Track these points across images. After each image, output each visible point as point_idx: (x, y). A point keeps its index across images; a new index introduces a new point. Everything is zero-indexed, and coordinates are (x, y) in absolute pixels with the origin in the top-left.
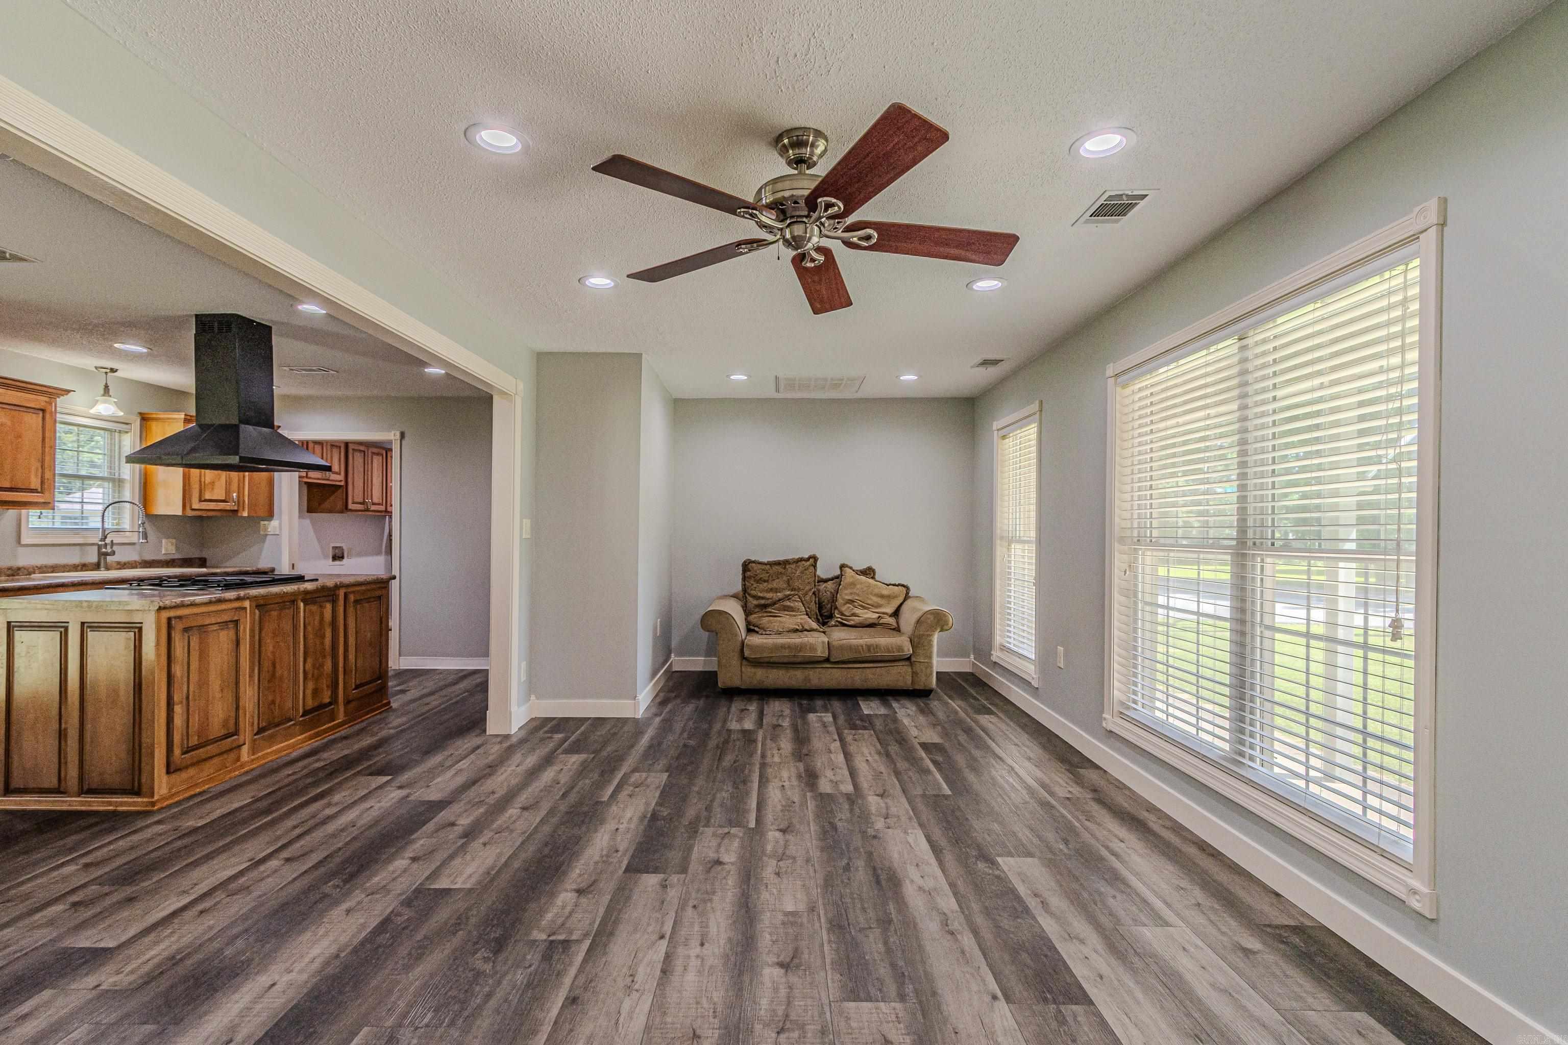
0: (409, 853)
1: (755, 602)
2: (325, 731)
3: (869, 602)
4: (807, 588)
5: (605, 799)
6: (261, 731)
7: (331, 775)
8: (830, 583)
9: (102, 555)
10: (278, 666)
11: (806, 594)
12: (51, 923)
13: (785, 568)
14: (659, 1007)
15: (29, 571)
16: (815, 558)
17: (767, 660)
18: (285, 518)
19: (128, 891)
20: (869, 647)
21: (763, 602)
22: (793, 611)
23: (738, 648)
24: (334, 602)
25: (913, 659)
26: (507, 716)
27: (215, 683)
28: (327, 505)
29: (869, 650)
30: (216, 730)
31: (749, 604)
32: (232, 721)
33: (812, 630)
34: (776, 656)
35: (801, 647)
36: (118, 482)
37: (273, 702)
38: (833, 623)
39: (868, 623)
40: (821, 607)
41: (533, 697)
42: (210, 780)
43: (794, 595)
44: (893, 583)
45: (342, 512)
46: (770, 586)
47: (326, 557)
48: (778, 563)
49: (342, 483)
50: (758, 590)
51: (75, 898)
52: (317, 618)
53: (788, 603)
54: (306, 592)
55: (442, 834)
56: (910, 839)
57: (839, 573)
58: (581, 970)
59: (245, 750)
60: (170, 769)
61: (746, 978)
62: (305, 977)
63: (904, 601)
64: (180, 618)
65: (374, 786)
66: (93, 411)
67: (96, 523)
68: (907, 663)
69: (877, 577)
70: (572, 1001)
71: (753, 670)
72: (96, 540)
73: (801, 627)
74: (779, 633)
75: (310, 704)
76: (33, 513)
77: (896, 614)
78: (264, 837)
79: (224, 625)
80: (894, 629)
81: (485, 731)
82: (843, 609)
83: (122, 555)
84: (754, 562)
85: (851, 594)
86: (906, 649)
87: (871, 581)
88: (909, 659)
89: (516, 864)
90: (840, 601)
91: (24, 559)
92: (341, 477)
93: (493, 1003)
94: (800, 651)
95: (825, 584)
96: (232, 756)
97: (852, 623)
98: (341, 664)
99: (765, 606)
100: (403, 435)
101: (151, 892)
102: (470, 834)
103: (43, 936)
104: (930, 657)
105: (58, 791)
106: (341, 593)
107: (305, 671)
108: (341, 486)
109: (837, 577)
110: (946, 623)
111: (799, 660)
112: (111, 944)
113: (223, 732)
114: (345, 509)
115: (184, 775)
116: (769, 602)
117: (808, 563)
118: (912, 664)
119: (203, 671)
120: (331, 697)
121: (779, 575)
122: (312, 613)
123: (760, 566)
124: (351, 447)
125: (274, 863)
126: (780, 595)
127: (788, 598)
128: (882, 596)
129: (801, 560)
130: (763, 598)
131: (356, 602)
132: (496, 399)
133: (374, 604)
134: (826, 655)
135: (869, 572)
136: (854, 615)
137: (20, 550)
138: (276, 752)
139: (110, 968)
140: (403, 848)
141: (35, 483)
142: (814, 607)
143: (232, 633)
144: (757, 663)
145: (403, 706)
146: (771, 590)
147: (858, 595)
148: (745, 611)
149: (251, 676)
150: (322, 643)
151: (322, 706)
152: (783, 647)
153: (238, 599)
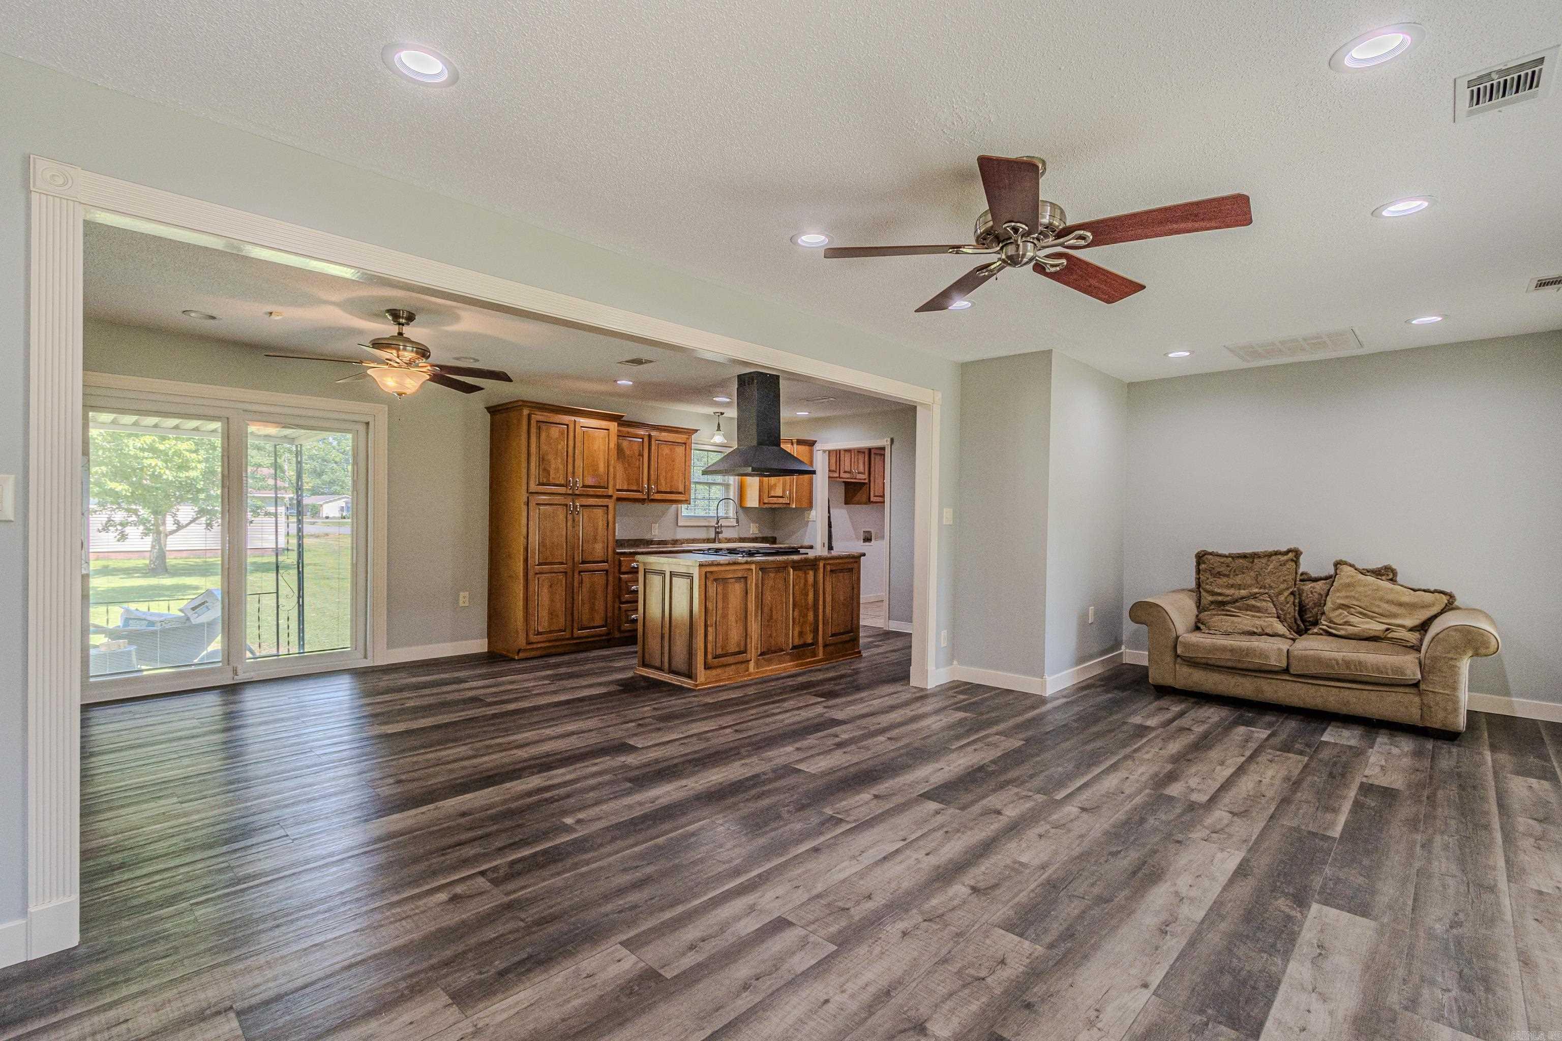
0: (798, 745)
1: (1210, 598)
2: (807, 663)
3: (1377, 610)
4: (1282, 586)
5: (954, 747)
6: (762, 654)
7: (793, 691)
8: (1321, 583)
9: (717, 533)
10: (774, 612)
11: (1280, 593)
12: (627, 730)
13: (1253, 562)
14: (862, 875)
15: (682, 542)
16: (1297, 553)
17: (1203, 661)
18: (819, 509)
19: (662, 725)
20: (1347, 663)
21: (1220, 598)
22: (1259, 612)
23: (1171, 643)
24: (816, 571)
25: (1423, 686)
26: (924, 673)
27: (732, 618)
28: (856, 499)
29: (1348, 667)
30: (733, 648)
31: (1203, 601)
32: (743, 643)
33: (1275, 635)
34: (1213, 657)
35: (1248, 652)
36: (727, 486)
37: (771, 636)
38: (1315, 630)
39: (1366, 635)
40: (1302, 610)
41: (955, 662)
42: (729, 679)
43: (1262, 594)
44: (1423, 588)
45: (866, 504)
46: (1231, 582)
47: (858, 539)
48: (1244, 556)
49: (867, 481)
50: (1218, 586)
51: (640, 722)
52: (803, 581)
53: (1252, 602)
54: (794, 562)
55: (825, 740)
56: (1220, 856)
57: (1332, 572)
58: (835, 837)
59: (752, 665)
60: (707, 667)
61: (937, 885)
62: (700, 787)
63: (1442, 612)
64: (711, 572)
65: (811, 702)
66: (712, 441)
67: (713, 513)
68: (1413, 690)
69: (1399, 579)
70: (816, 850)
71: (1190, 671)
72: (714, 523)
73: (1260, 630)
74: (1227, 634)
75: (797, 642)
76: (684, 506)
77: (1423, 627)
78: (734, 716)
79: (738, 579)
80: (1412, 647)
81: (909, 683)
82: (1332, 615)
83: (726, 534)
84: (1211, 554)
85: (1347, 597)
86: (1408, 672)
87: (1388, 585)
88: (1416, 685)
89: (852, 770)
90: (1329, 604)
91: (681, 535)
92: (865, 476)
93: (773, 834)
94: (1247, 655)
95: (1313, 584)
96: (743, 666)
97: (1342, 633)
98: (821, 617)
99: (1223, 603)
100: (892, 441)
101: (671, 728)
102: (839, 745)
103: (620, 734)
104: (1454, 688)
105: (660, 669)
106: (821, 565)
107: (793, 618)
108: (864, 484)
109: (1330, 577)
110: (1486, 644)
111: (1244, 666)
112: (640, 746)
113: (737, 650)
114: (869, 501)
115: (714, 672)
116: (1229, 598)
117: (1285, 558)
118: (1420, 694)
119: (725, 608)
120: (813, 639)
121: (1242, 570)
122: (799, 577)
123: (1218, 559)
124: (873, 451)
125: (728, 731)
126: (1243, 592)
127: (1254, 596)
128: (1401, 605)
129: (1277, 553)
130: (1220, 594)
131: (832, 571)
132: (918, 408)
133: (847, 575)
134: (1284, 664)
135: (1387, 573)
136: (1347, 623)
137: (679, 529)
138: (771, 670)
139: (633, 756)
140: (795, 742)
141: (681, 489)
142: (1291, 611)
143: (742, 585)
144: (1193, 663)
145: (869, 656)
146: (1232, 586)
147: (1358, 600)
148: (1198, 607)
149: (756, 616)
150: (806, 600)
151: (805, 645)
152: (1224, 649)
153: (747, 563)
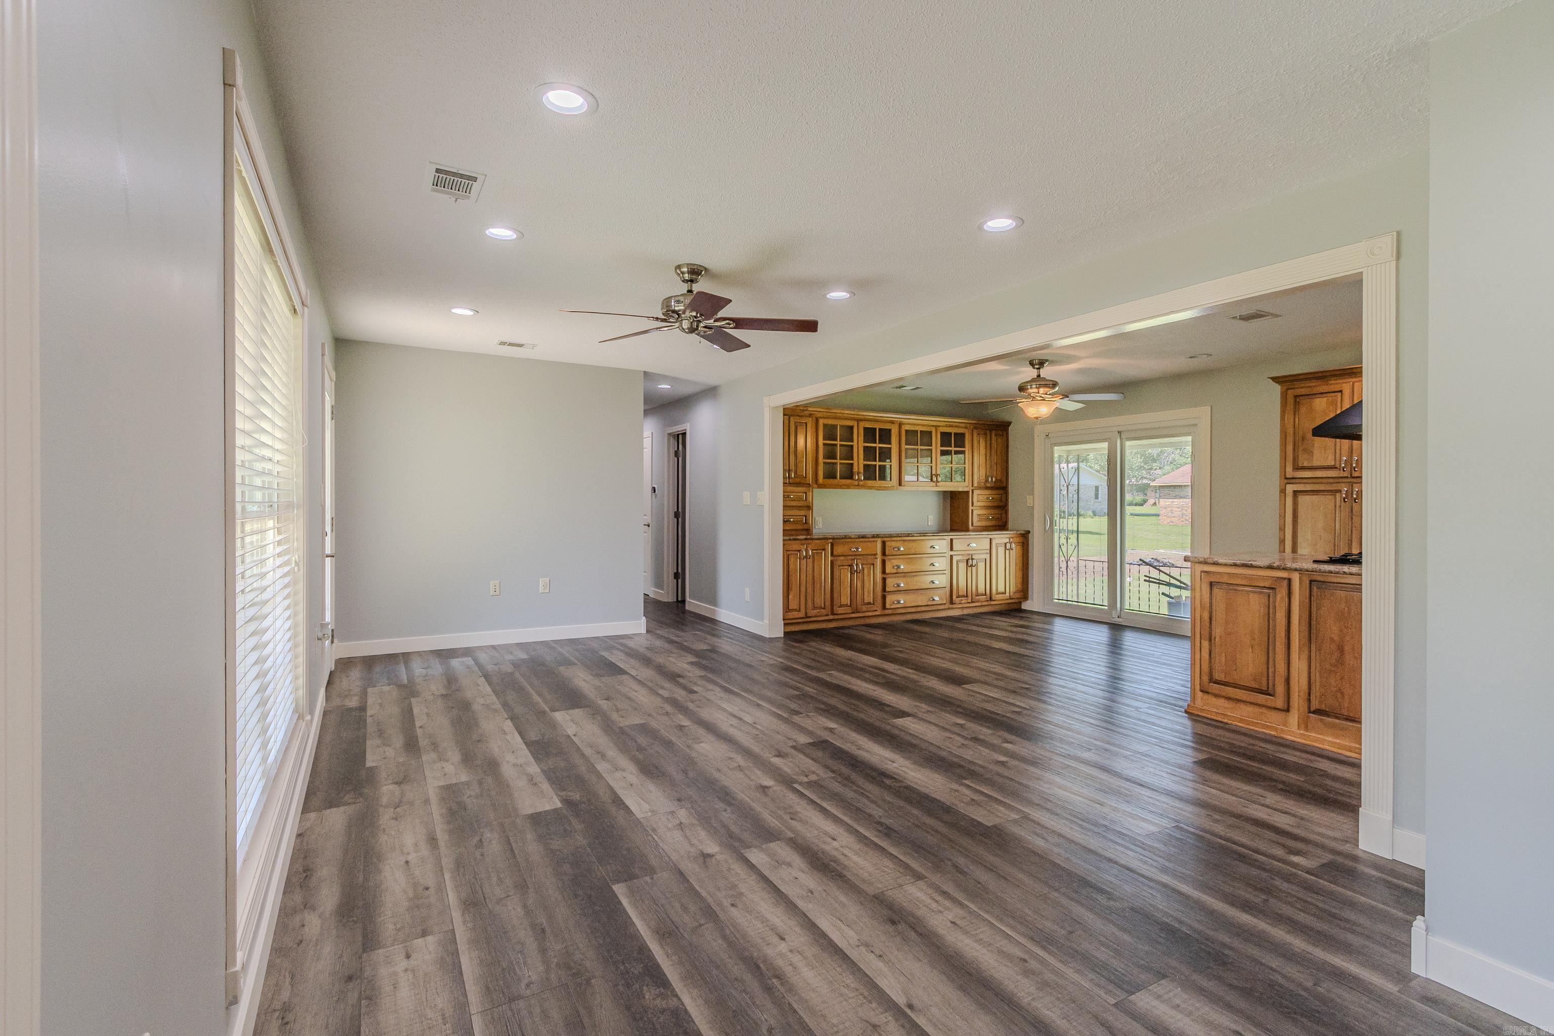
6: (1318, 712)
10: (1349, 655)
27: (1245, 639)
30: (1246, 680)
32: (1265, 679)
37: (1340, 691)
42: (1242, 720)
56: (646, 807)
59: (1293, 719)
60: (1203, 690)
64: (1206, 573)
79: (1258, 589)
115: (1217, 701)
119: (1231, 622)
143: (1264, 598)
149: (1303, 650)
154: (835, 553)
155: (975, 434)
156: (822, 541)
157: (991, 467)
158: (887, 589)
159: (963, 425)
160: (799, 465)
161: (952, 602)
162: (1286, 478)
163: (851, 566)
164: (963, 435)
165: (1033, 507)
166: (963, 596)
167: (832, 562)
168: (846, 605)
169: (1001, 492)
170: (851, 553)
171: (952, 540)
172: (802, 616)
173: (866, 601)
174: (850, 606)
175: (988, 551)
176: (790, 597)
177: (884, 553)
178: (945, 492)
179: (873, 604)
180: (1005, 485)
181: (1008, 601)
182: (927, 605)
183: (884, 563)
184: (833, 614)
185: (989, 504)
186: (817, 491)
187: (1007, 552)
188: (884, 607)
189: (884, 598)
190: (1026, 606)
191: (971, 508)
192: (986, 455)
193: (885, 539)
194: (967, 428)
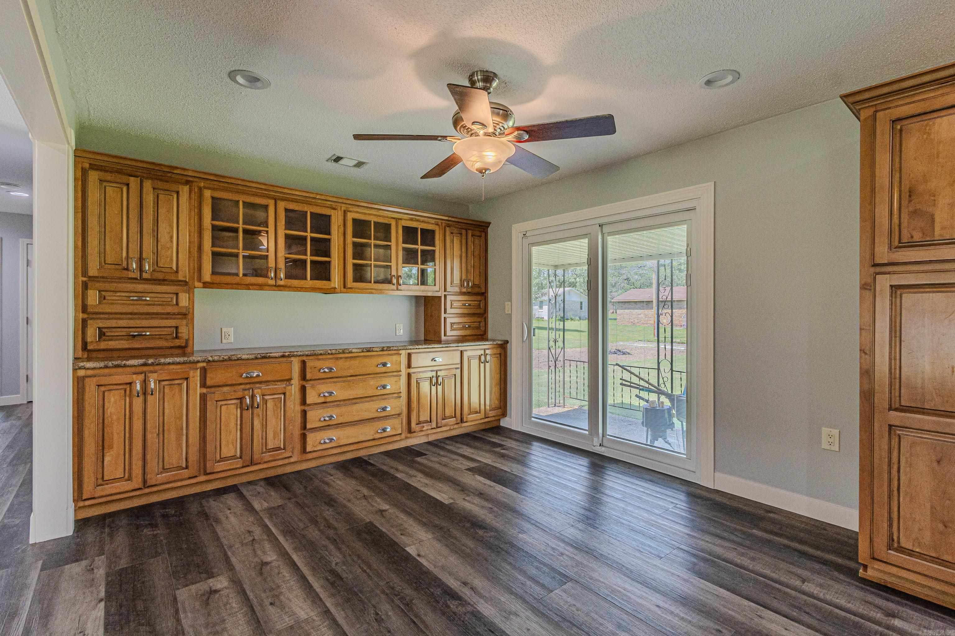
154: (209, 383)
155: (448, 233)
156: (183, 366)
157: (467, 270)
158: (309, 426)
159: (433, 221)
160: (162, 252)
161: (410, 431)
162: (875, 265)
163: (241, 399)
164: (433, 232)
165: (511, 314)
166: (426, 422)
167: (203, 398)
168: (234, 457)
169: (479, 298)
170: (241, 381)
171: (409, 355)
172: (137, 486)
173: (270, 446)
174: (241, 457)
175: (459, 366)
176: (107, 459)
177: (303, 376)
178: (417, 297)
179: (284, 449)
180: (483, 291)
181: (483, 421)
182: (374, 439)
183: (303, 390)
184: (206, 474)
185: (466, 311)
186: (199, 293)
187: (482, 365)
188: (304, 450)
189: (304, 437)
190: (504, 423)
191: (443, 316)
192: (461, 257)
193: (304, 358)
194: (437, 224)
